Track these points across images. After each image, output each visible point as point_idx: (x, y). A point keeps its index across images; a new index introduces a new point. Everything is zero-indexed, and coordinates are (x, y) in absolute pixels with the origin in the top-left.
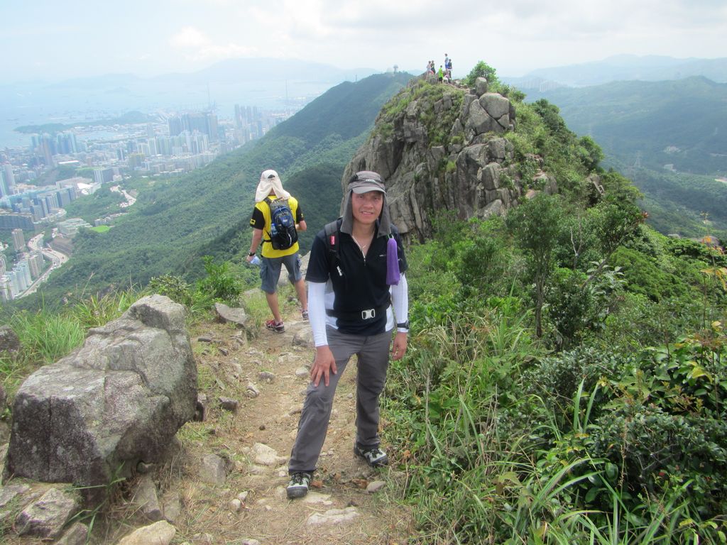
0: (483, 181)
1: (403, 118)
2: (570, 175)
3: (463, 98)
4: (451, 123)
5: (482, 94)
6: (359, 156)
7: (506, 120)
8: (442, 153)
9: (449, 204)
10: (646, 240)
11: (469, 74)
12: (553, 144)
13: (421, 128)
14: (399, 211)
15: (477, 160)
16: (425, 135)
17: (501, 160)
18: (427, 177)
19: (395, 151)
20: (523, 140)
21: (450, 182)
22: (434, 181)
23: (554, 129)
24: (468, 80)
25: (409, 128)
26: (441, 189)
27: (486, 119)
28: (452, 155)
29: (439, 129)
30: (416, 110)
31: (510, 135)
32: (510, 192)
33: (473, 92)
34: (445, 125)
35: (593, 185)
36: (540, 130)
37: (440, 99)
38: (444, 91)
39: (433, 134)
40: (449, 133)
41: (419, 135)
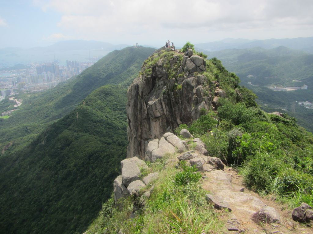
0: (196, 93)
1: (156, 66)
2: (230, 90)
3: (182, 58)
4: (177, 68)
5: (191, 56)
6: (135, 83)
7: (202, 67)
8: (174, 81)
9: (179, 104)
10: (264, 116)
11: (183, 47)
12: (222, 77)
13: (164, 71)
14: (156, 107)
15: (192, 84)
16: (166, 74)
17: (203, 84)
18: (168, 92)
19: (152, 80)
20: (210, 75)
21: (179, 94)
22: (171, 94)
23: (221, 70)
24: (183, 50)
25: (158, 71)
26: (175, 97)
27: (194, 67)
28: (179, 82)
29: (173, 71)
30: (162, 63)
31: (205, 73)
32: (208, 99)
33: (187, 54)
34: (175, 69)
35: (237, 93)
36: (215, 71)
37: (172, 58)
38: (174, 55)
39: (170, 73)
40: (177, 73)
41: (163, 74)
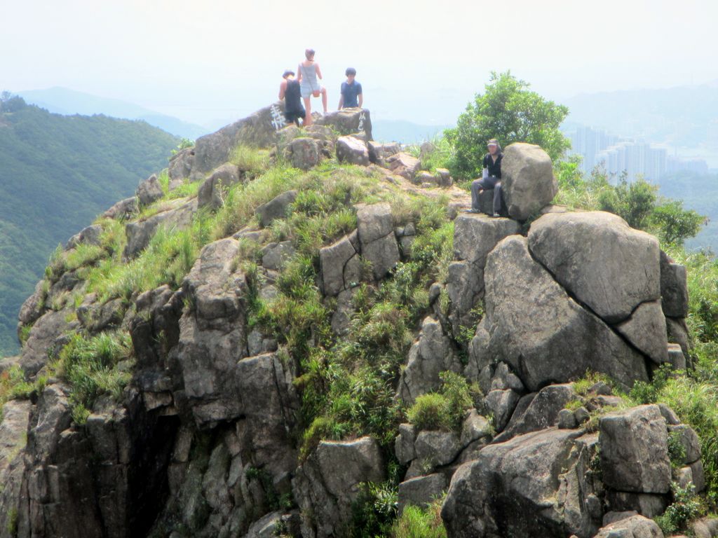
3: (448, 228)
4: (398, 335)
5: (537, 214)
7: (652, 326)
8: (367, 469)
11: (453, 124)
13: (264, 359)
15: (546, 500)
16: (280, 388)
17: (657, 503)
25: (204, 356)
27: (565, 321)
28: (413, 478)
29: (348, 363)
30: (239, 277)
31: (679, 391)
34: (376, 346)
37: (345, 230)
38: (361, 197)
39: (321, 383)
40: (393, 380)
41: (253, 389)
